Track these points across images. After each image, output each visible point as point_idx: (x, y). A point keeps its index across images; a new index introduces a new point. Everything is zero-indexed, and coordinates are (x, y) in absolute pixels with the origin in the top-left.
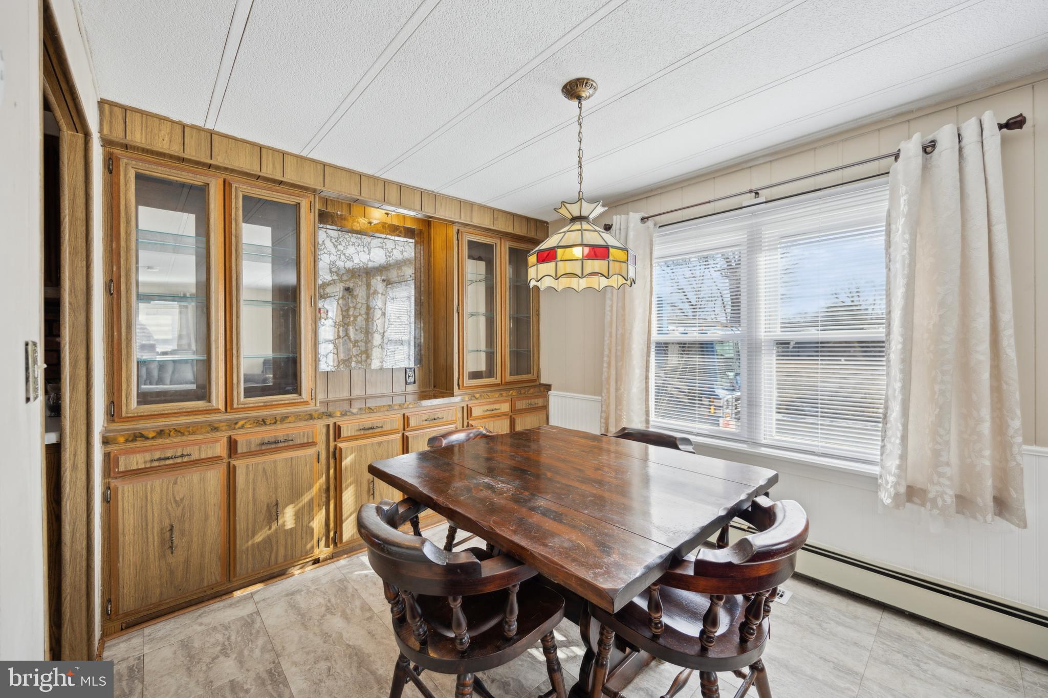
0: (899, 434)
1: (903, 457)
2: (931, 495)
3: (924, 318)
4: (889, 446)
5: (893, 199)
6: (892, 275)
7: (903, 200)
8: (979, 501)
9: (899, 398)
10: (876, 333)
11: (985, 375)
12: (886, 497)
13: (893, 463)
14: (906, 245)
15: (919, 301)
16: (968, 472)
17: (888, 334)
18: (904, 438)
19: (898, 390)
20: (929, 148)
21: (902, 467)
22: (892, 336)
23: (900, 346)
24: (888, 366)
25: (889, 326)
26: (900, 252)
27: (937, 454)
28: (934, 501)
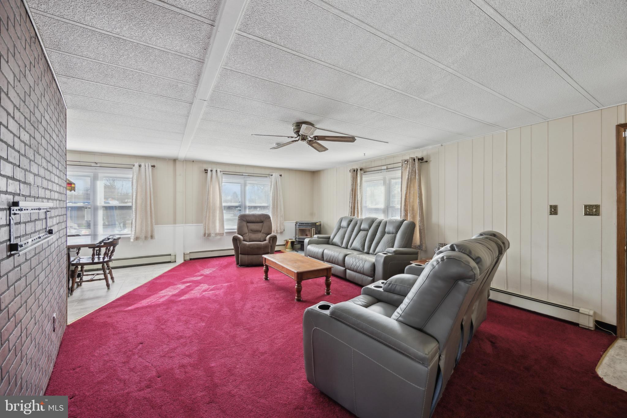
0: (135, 226)
1: (135, 230)
2: (140, 237)
3: (139, 202)
4: (133, 229)
5: (133, 173)
6: (133, 191)
7: (135, 176)
8: (148, 236)
9: (134, 218)
10: (130, 204)
11: (149, 213)
12: (132, 240)
13: (133, 233)
14: (136, 186)
15: (138, 198)
16: (147, 232)
17: (132, 205)
18: (136, 226)
19: (134, 216)
20: (140, 166)
21: (135, 233)
22: (133, 205)
23: (135, 207)
24: (132, 212)
25: (132, 203)
26: (135, 187)
27: (141, 228)
28: (141, 238)
